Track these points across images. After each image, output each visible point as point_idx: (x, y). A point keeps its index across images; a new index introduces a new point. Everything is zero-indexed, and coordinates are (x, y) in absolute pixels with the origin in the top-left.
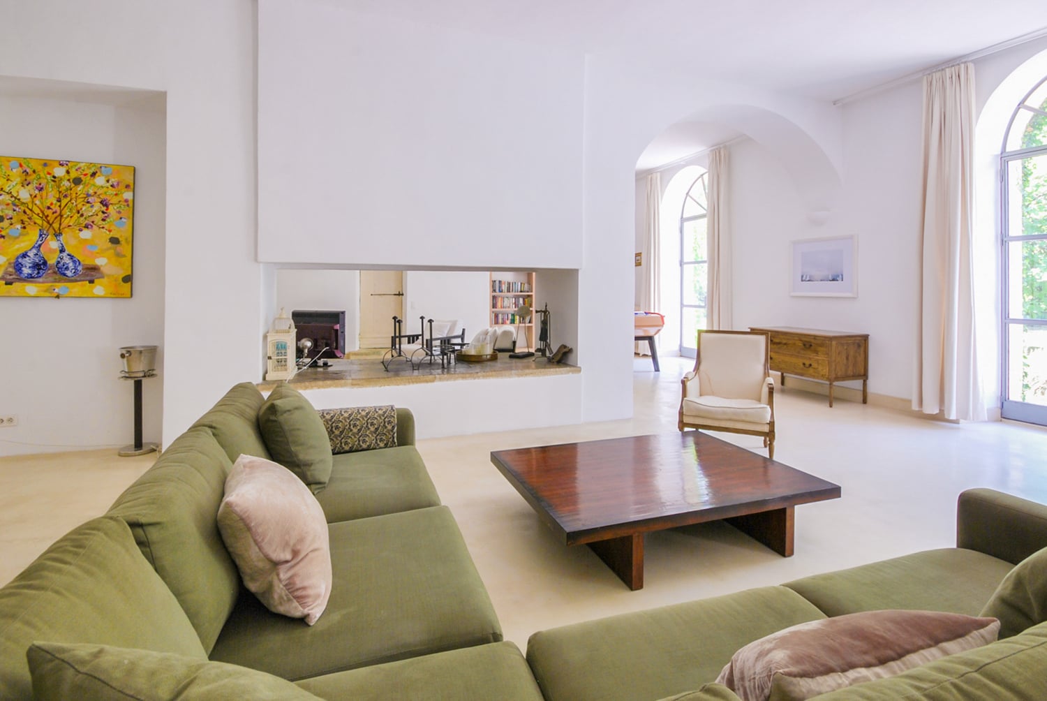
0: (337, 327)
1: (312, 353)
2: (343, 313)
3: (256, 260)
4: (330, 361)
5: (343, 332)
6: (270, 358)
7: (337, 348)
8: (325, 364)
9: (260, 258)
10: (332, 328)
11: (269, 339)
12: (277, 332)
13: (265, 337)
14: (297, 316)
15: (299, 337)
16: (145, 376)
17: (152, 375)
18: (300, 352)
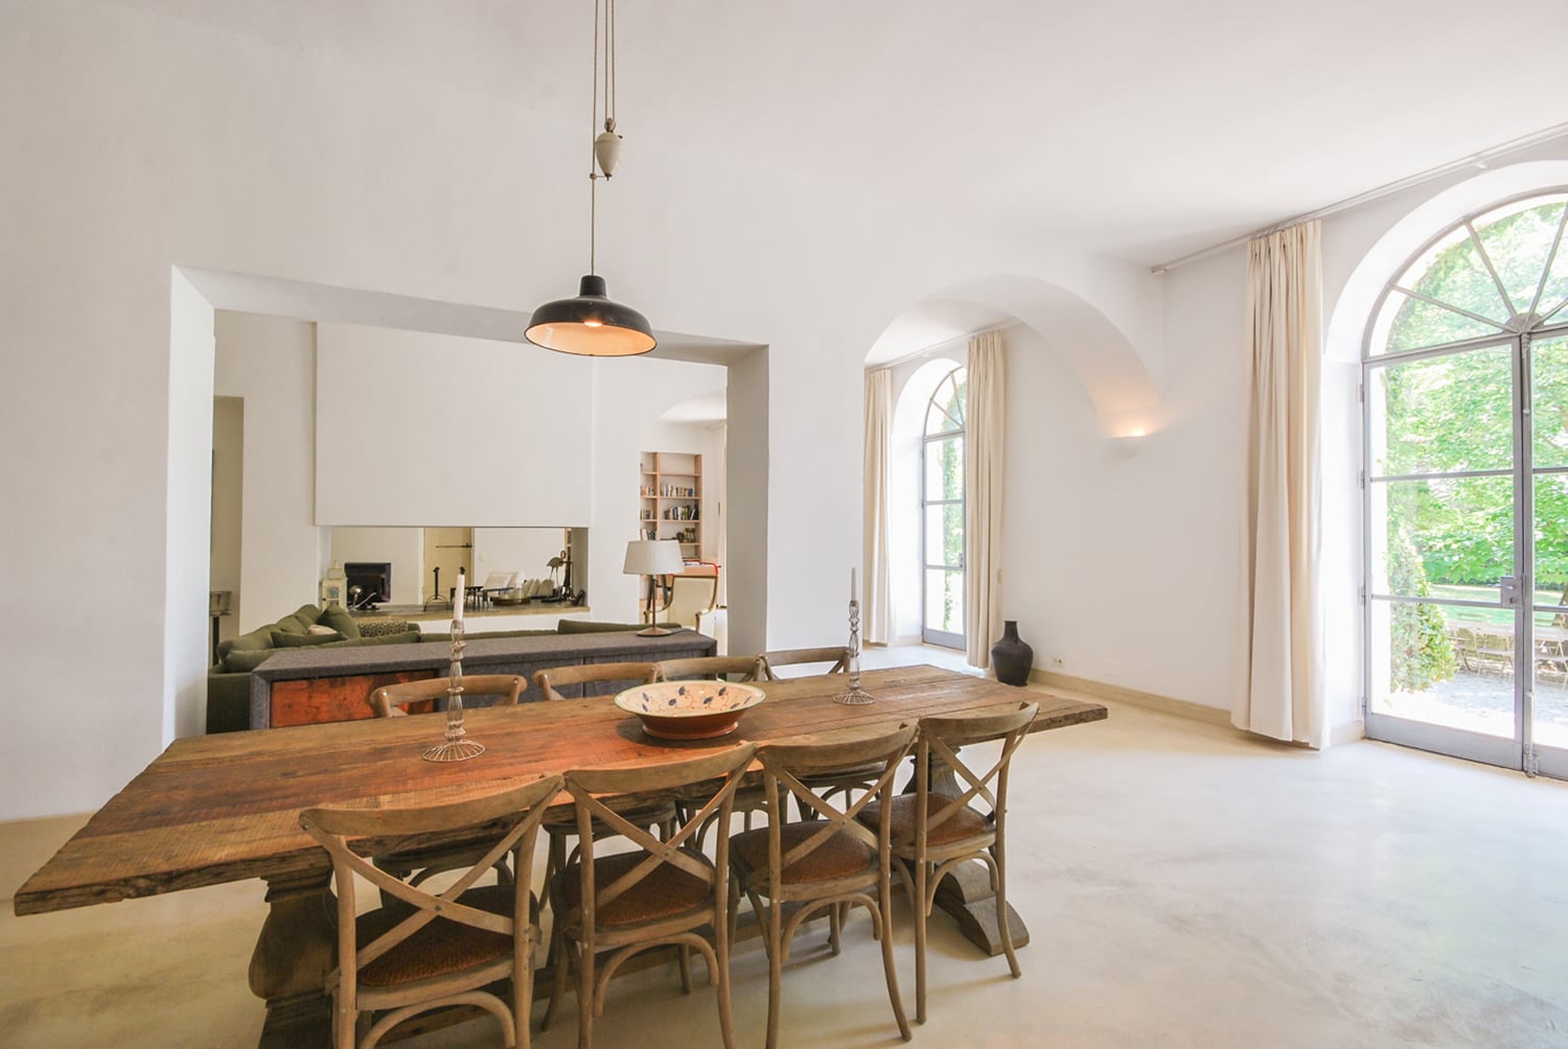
0: (383, 576)
1: (361, 597)
2: (389, 564)
3: (314, 524)
4: (378, 605)
5: (389, 581)
6: (324, 600)
7: (383, 593)
8: (374, 607)
9: (317, 523)
10: (378, 577)
11: (324, 585)
12: (331, 579)
13: (321, 584)
14: (349, 568)
15: (350, 585)
16: (222, 614)
17: (227, 614)
18: (350, 597)
